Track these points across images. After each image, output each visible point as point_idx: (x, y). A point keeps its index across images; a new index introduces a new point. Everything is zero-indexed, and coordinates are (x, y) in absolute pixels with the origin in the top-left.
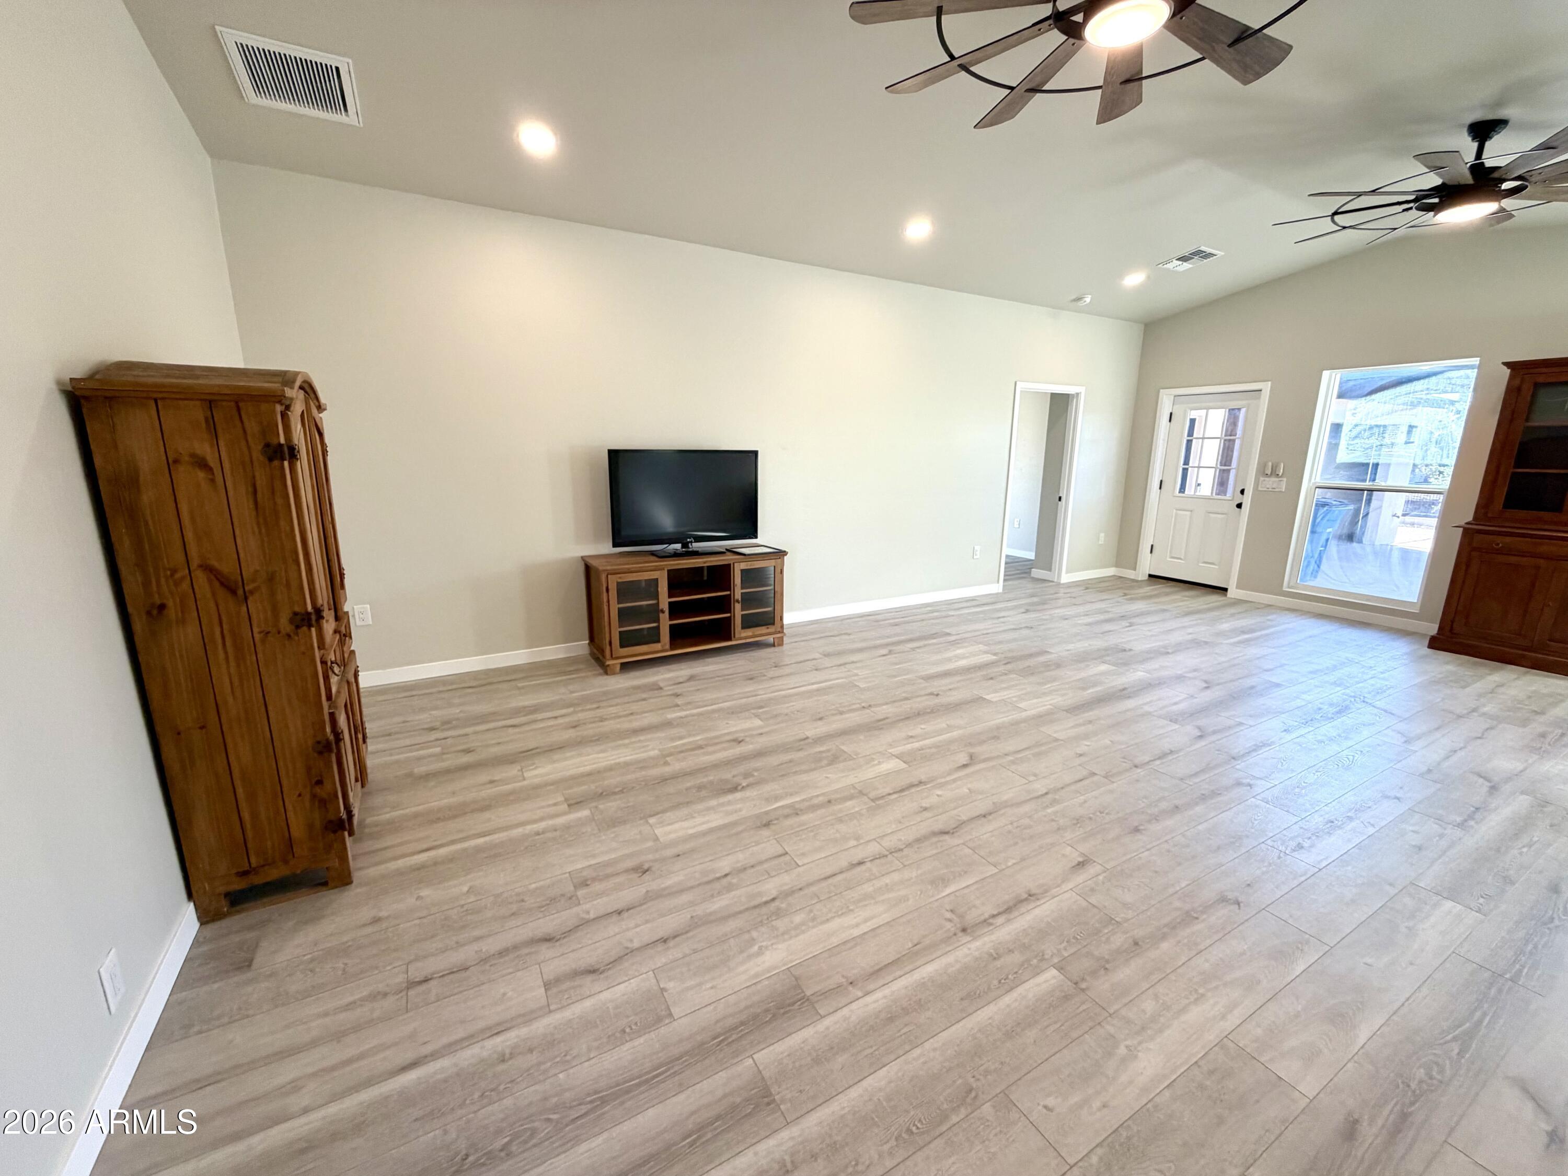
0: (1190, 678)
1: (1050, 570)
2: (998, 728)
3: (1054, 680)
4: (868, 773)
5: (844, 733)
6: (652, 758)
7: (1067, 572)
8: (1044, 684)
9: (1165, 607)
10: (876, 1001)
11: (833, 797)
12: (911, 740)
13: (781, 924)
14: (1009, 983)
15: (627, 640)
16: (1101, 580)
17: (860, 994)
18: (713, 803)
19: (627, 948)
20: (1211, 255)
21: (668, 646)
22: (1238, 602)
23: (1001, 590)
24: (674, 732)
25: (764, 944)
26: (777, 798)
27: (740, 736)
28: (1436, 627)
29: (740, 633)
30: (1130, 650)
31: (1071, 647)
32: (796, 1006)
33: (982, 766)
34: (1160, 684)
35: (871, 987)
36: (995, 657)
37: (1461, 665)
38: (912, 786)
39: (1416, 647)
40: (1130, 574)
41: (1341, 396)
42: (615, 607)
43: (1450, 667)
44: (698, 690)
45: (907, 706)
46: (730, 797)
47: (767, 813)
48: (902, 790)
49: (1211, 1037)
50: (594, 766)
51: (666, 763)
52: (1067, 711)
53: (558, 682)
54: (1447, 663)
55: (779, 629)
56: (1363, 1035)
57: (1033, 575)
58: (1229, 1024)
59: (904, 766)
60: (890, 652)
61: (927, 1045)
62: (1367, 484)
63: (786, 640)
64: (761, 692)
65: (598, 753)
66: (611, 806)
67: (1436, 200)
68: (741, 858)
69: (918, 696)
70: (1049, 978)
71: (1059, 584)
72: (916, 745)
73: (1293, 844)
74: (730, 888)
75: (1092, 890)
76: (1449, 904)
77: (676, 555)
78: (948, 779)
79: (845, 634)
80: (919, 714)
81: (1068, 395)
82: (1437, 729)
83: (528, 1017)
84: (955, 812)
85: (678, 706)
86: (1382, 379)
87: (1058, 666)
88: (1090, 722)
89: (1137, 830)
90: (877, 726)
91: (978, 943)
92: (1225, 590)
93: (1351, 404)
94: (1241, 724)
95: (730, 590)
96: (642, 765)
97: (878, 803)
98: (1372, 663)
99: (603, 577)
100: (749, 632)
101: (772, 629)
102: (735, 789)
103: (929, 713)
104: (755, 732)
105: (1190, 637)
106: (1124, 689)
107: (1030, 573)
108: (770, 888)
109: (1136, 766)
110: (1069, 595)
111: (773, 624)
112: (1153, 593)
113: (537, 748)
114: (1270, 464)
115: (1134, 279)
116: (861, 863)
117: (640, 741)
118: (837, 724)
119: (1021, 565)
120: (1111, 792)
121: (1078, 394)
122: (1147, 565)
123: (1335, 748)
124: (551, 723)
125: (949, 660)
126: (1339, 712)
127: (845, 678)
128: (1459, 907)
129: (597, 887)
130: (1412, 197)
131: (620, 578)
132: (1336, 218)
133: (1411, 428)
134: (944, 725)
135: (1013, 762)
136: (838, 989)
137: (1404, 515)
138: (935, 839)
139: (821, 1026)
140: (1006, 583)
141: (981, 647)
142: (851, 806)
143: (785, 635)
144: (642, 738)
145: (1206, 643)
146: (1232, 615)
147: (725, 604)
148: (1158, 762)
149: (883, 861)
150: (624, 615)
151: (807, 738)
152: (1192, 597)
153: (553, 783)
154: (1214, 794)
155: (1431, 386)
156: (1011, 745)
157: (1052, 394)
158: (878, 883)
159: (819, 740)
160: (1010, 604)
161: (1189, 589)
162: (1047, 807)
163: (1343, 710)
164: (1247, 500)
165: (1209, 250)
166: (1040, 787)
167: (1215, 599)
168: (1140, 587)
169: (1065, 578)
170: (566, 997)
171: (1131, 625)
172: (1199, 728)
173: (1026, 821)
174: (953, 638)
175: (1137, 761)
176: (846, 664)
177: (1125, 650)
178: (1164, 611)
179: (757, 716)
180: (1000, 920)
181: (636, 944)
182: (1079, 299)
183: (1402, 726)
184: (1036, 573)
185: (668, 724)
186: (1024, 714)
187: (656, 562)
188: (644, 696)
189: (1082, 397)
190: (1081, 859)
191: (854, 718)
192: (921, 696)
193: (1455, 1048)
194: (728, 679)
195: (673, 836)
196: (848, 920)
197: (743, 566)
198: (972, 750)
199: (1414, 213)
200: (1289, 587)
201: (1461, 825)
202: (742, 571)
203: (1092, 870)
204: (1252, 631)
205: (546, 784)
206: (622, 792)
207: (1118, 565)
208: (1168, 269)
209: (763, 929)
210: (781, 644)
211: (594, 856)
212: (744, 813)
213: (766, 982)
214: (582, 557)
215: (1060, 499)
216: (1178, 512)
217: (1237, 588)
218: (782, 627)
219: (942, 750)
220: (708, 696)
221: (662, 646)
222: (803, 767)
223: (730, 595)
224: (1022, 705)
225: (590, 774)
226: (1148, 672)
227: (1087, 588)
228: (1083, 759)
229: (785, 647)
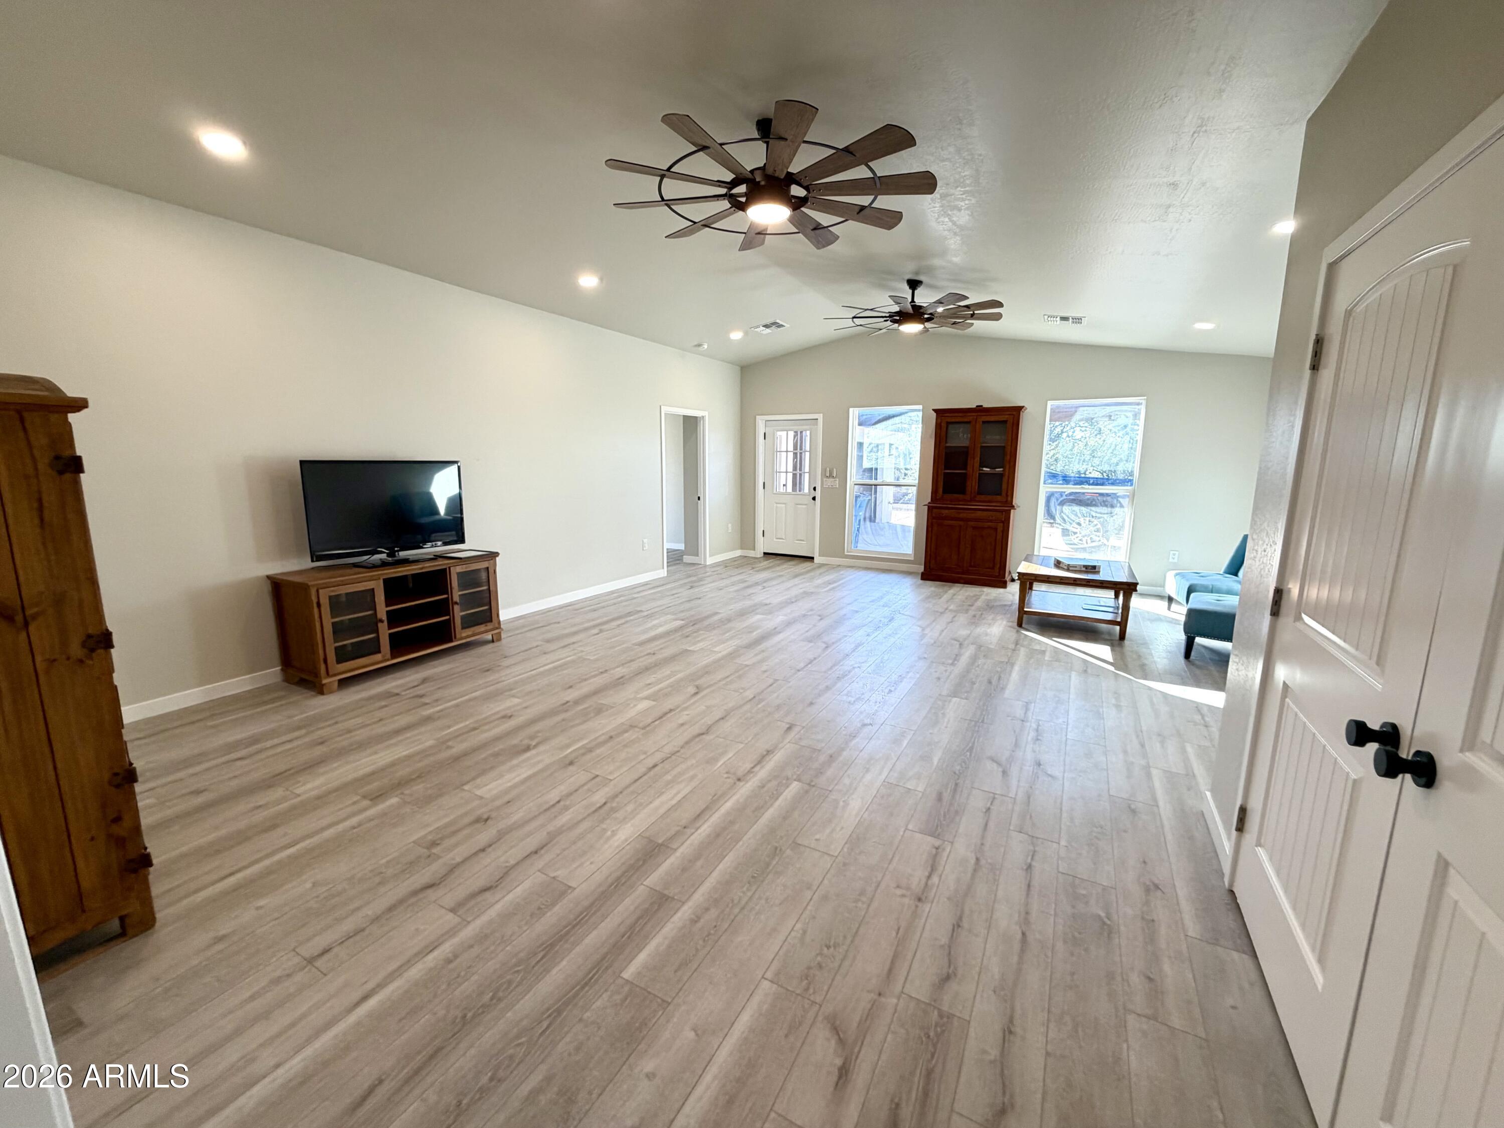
0: (811, 615)
1: (698, 556)
2: (707, 666)
3: (729, 631)
4: (631, 713)
5: (596, 692)
6: (431, 747)
7: (710, 556)
8: (724, 634)
9: (781, 573)
10: (705, 830)
11: (612, 734)
12: (650, 686)
13: (619, 815)
14: (775, 796)
15: (343, 655)
16: (734, 560)
17: (693, 831)
18: (515, 762)
19: (507, 867)
20: (782, 326)
21: (389, 656)
22: (821, 566)
23: (666, 575)
24: (439, 723)
25: (614, 829)
26: (568, 746)
27: (509, 712)
28: (923, 567)
29: (461, 633)
30: (770, 604)
31: (731, 607)
32: (656, 851)
33: (708, 690)
34: (794, 622)
35: (698, 825)
36: (683, 622)
37: (936, 587)
38: (666, 714)
39: (915, 580)
40: (751, 554)
41: (860, 424)
42: (328, 621)
43: (933, 589)
44: (439, 688)
45: (634, 666)
46: (528, 754)
47: (566, 757)
48: (661, 718)
49: (878, 783)
50: (372, 767)
51: (449, 747)
52: (746, 647)
53: (266, 711)
54: (931, 586)
55: (497, 625)
56: (936, 761)
57: (685, 561)
58: (883, 777)
59: (654, 703)
60: (601, 631)
61: (745, 838)
62: (873, 482)
63: (503, 636)
64: (503, 678)
65: (371, 755)
66: (419, 788)
67: (898, 318)
68: (563, 789)
69: (639, 658)
70: (795, 786)
71: (705, 566)
72: (657, 688)
73: (887, 691)
74: (566, 808)
75: (800, 739)
76: (954, 699)
77: (384, 564)
78: (688, 704)
79: (555, 623)
80: (647, 669)
81: (696, 418)
82: (933, 621)
83: (452, 932)
84: (703, 721)
85: (426, 704)
86: (879, 415)
87: (729, 620)
88: (763, 651)
89: (811, 704)
90: (620, 683)
91: (750, 783)
92: (812, 558)
93: (867, 430)
94: (846, 636)
95: (447, 593)
96: (423, 754)
97: (647, 729)
98: (897, 592)
99: (313, 592)
100: (468, 632)
101: (490, 626)
102: (528, 748)
103: (654, 667)
104: (519, 707)
105: (801, 591)
106: (775, 628)
107: (682, 560)
108: (599, 798)
109: (799, 671)
110: (716, 573)
111: (491, 621)
112: (770, 565)
113: (289, 770)
114: (828, 469)
115: (736, 335)
116: (655, 766)
117: (407, 738)
118: (585, 688)
119: (674, 555)
120: (790, 687)
121: (703, 417)
122: (762, 545)
123: (892, 640)
124: (288, 746)
125: (651, 628)
126: (890, 621)
127: (573, 655)
128: (958, 699)
129: (447, 843)
130: (887, 315)
131: (333, 591)
132: (854, 320)
133: (891, 445)
134: (668, 672)
135: (726, 684)
136: (677, 834)
137: (894, 503)
138: (697, 739)
139: (678, 854)
140: (670, 568)
141: (669, 617)
142: (628, 736)
143: (502, 630)
144: (408, 735)
145: (812, 593)
146: (820, 574)
147: (444, 607)
148: (810, 666)
149: (670, 759)
150: (338, 630)
151: (568, 702)
152: (794, 565)
153: (337, 790)
154: (844, 676)
155: (903, 421)
156: (719, 675)
157: (684, 416)
158: (674, 772)
159: (577, 702)
160: (677, 584)
161: (790, 560)
162: (758, 704)
163: (891, 620)
164: (818, 494)
165: (781, 323)
166: (749, 694)
167: (807, 565)
168: (760, 562)
169: (710, 561)
170: (476, 910)
171: (764, 588)
172: (824, 642)
173: (749, 715)
174: (645, 614)
175: (798, 668)
176: (569, 644)
177: (766, 605)
178: (780, 576)
179: (514, 696)
180: (756, 769)
181: (512, 862)
182: (699, 345)
183: (920, 623)
184: (687, 559)
185: (429, 719)
186: (720, 655)
187: (366, 572)
188: (383, 703)
189: (707, 419)
190: (788, 726)
191: (599, 681)
192: (641, 657)
193: (968, 754)
194: (467, 674)
195: (495, 792)
196: (664, 798)
197: (459, 569)
198: (697, 683)
199: (889, 323)
200: (848, 552)
201: (952, 664)
202: (458, 574)
203: (796, 729)
204: (835, 582)
205: (330, 793)
206: (419, 777)
207: (742, 548)
208: (757, 332)
209: (608, 821)
210: (499, 639)
211: (427, 825)
212: (547, 761)
213: (628, 847)
214: (268, 577)
215: (699, 498)
216: (778, 505)
217: (819, 556)
218: (499, 622)
219: (676, 688)
220: (454, 691)
221: (383, 656)
222: (577, 722)
223: (448, 598)
224: (716, 649)
225: (373, 773)
226: (785, 615)
227: (726, 567)
228: (768, 673)
229: (504, 641)
